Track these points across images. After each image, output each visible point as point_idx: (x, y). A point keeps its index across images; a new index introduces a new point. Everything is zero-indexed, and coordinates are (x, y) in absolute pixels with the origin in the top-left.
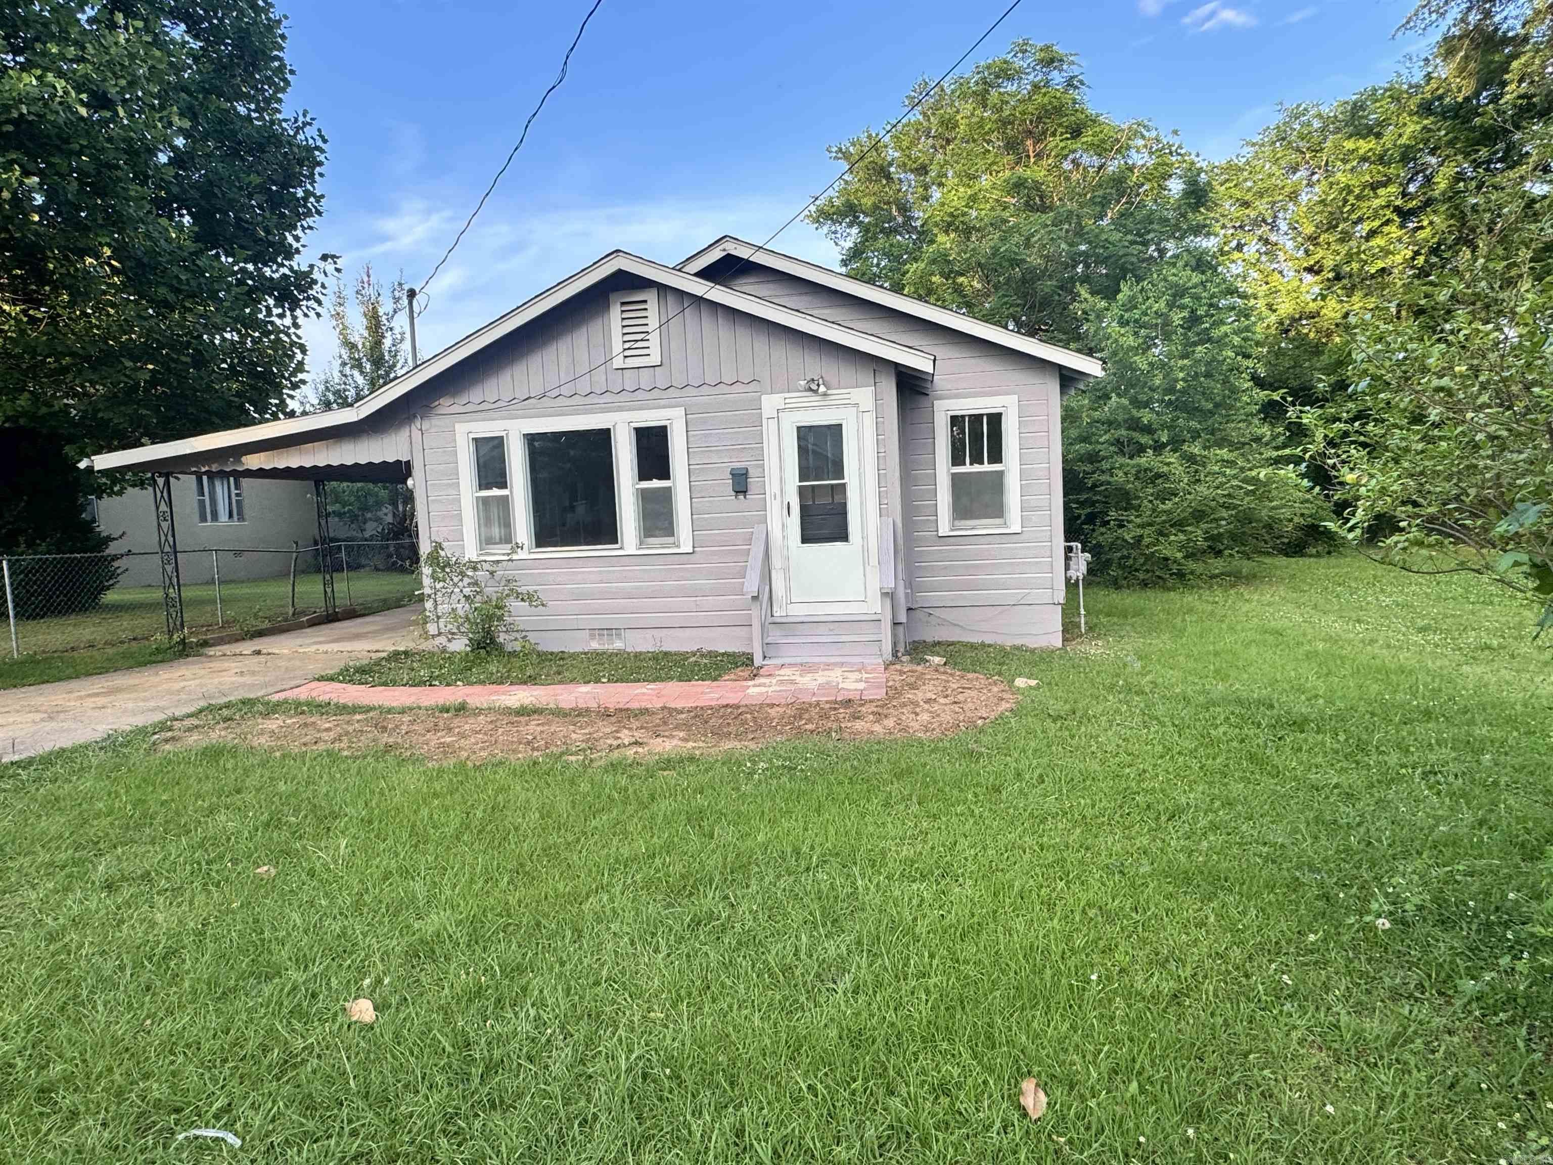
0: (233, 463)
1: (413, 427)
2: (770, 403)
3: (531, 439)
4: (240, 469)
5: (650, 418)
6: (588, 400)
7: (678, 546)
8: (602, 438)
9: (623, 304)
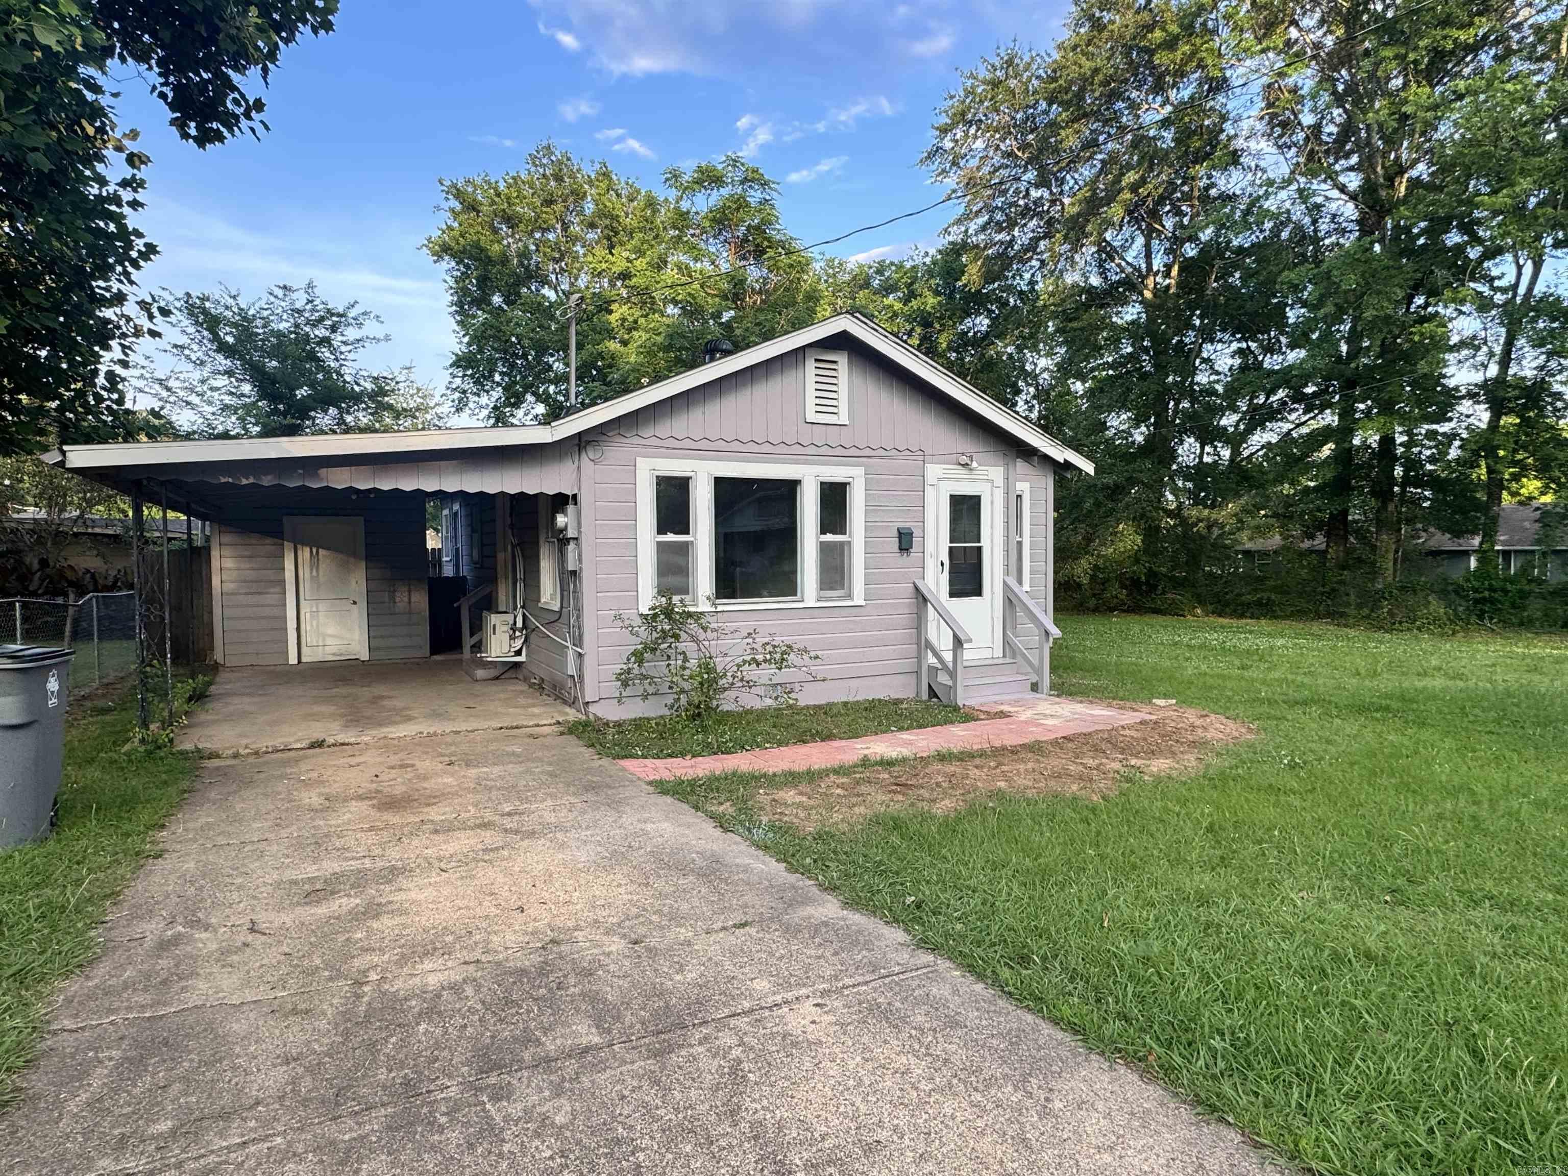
0: (303, 476)
1: (584, 455)
2: (933, 471)
3: (719, 482)
4: (315, 485)
5: (836, 474)
6: (777, 450)
7: (852, 599)
8: (790, 487)
9: (817, 360)
